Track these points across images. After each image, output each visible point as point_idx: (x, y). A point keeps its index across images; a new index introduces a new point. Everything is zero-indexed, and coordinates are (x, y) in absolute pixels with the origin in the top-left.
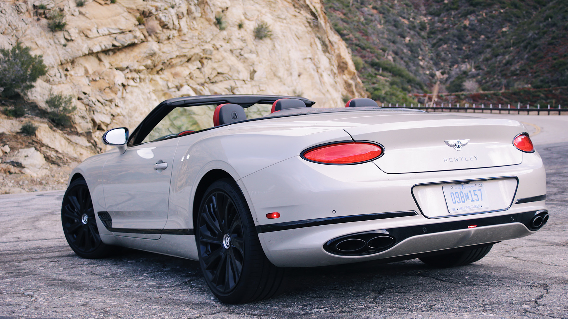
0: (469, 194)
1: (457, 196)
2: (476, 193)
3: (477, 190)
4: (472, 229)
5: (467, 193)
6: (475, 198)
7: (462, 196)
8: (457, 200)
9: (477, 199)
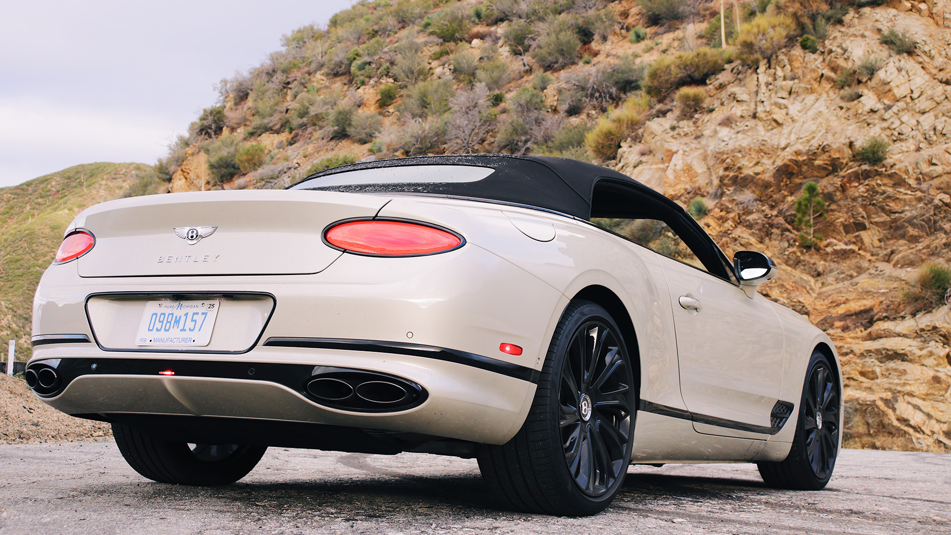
0: (183, 318)
1: (161, 320)
2: (195, 317)
3: (200, 313)
4: (167, 377)
5: (180, 317)
6: (190, 325)
7: (169, 320)
8: (158, 325)
9: (192, 328)
